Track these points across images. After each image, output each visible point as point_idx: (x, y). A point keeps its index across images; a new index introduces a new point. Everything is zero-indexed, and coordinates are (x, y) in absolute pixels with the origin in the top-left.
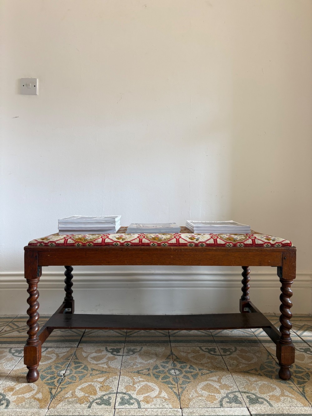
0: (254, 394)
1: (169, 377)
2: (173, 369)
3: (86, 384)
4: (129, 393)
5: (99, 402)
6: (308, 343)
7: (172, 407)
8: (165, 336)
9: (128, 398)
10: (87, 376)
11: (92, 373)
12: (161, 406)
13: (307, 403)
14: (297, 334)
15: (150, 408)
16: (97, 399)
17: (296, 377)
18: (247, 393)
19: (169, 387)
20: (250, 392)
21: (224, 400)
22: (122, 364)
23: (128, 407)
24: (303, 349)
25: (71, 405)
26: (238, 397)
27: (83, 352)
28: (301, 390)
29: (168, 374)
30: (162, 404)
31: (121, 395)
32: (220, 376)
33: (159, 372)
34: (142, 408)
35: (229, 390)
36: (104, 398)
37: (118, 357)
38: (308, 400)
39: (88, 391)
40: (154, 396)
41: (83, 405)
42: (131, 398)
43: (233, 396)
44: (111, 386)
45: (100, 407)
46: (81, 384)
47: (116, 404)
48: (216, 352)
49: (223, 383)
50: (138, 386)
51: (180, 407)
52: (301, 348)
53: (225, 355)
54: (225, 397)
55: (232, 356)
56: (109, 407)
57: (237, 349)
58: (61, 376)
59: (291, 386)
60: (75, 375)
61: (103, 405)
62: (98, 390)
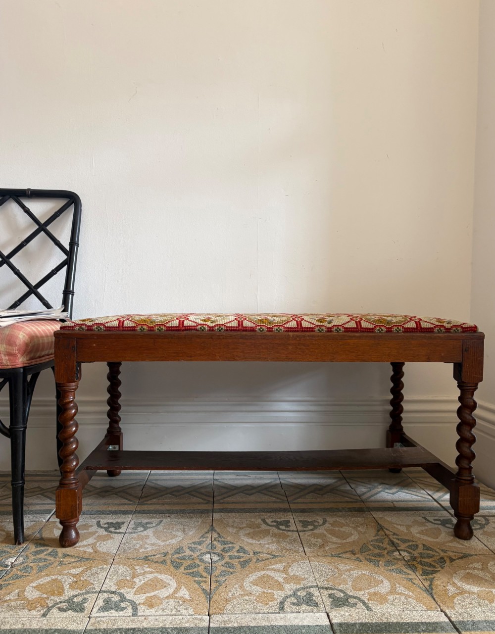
0: (341, 591)
1: (199, 566)
2: (209, 553)
3: (49, 579)
4: (122, 591)
5: (65, 607)
6: (449, 511)
7: (193, 613)
8: (207, 503)
9: (117, 600)
10: (52, 566)
11: (63, 561)
12: (174, 612)
13: (434, 604)
14: (432, 497)
15: (154, 616)
16: (61, 602)
17: (421, 564)
18: (331, 589)
19: (195, 581)
20: (336, 588)
21: (288, 600)
22: (121, 546)
23: (113, 615)
24: (440, 520)
25: (11, 612)
26: (313, 595)
27: (55, 529)
28: (427, 584)
29: (198, 562)
30: (176, 609)
31: (106, 595)
32: (288, 563)
33: (183, 558)
34: (139, 616)
35: (300, 584)
36: (75, 600)
37: (116, 535)
38: (436, 599)
39: (49, 590)
40: (165, 596)
41: (34, 612)
42: (123, 599)
43: (305, 593)
44: (92, 581)
45: (64, 614)
46: (38, 578)
47: (94, 609)
48: (290, 526)
49: (292, 574)
50: (141, 581)
51: (207, 613)
52: (436, 518)
53: (304, 531)
54: (291, 596)
55: (315, 531)
56: (80, 614)
57: (326, 521)
58: (7, 566)
59: (411, 577)
60: (32, 565)
61: (70, 612)
62: (67, 587)
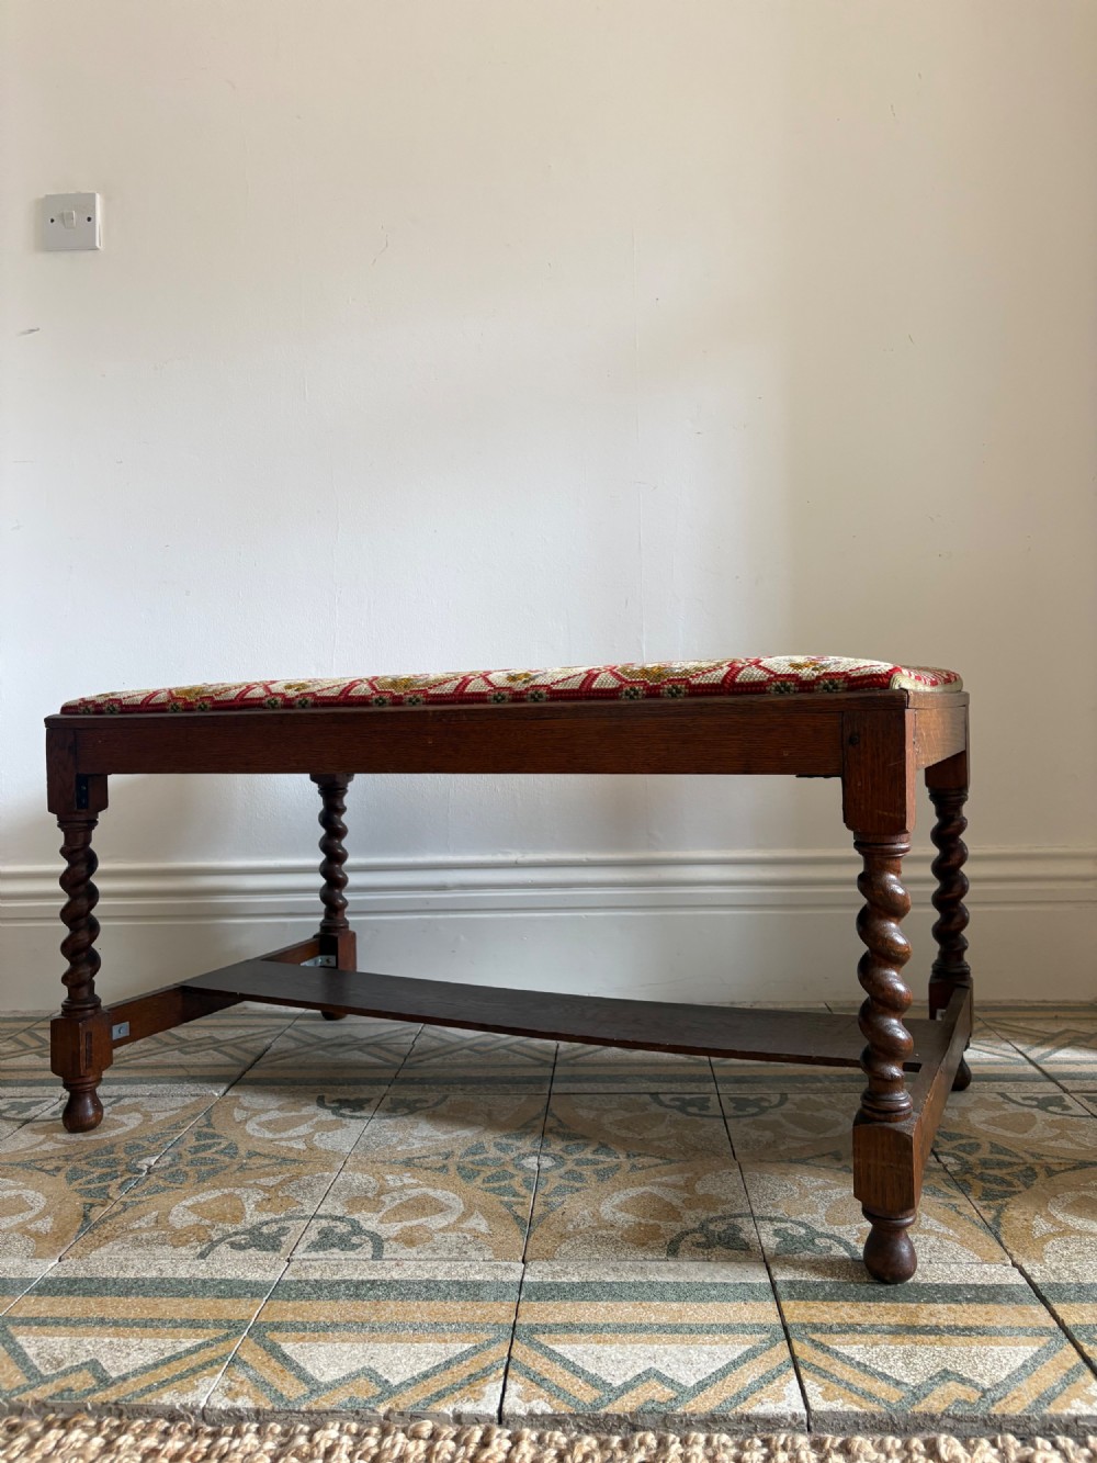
0: (801, 1224)
1: (512, 1176)
2: (534, 1153)
3: (217, 1193)
4: (356, 1216)
5: (243, 1242)
6: (1060, 1081)
7: (492, 1257)
8: (541, 1066)
9: (345, 1231)
10: (226, 1172)
11: (246, 1164)
12: (454, 1255)
13: (998, 1251)
14: (1026, 1057)
15: (415, 1259)
16: (236, 1234)
17: (983, 1180)
18: (781, 1220)
19: (501, 1202)
20: (793, 1218)
21: (688, 1238)
22: (362, 1139)
23: (336, 1256)
24: (1036, 1099)
25: (140, 1251)
26: (741, 1230)
27: (236, 1110)
28: (989, 1216)
29: (511, 1169)
30: (460, 1249)
31: (324, 1223)
32: (696, 1173)
33: (483, 1163)
34: (386, 1259)
35: (716, 1210)
36: (265, 1230)
37: (353, 1121)
38: (1005, 1244)
39: (216, 1212)
40: (440, 1226)
41: (183, 1251)
42: (357, 1229)
43: (725, 1227)
44: (298, 1199)
45: (241, 1255)
46: (197, 1192)
47: (299, 1247)
48: (708, 1107)
49: (701, 1192)
50: (394, 1199)
51: (520, 1258)
52: (1028, 1095)
53: (738, 1117)
54: (694, 1231)
55: (762, 1118)
56: (271, 1254)
57: (787, 1099)
58: (141, 1171)
59: (954, 1202)
60: (187, 1169)
61: (252, 1251)
62: (250, 1207)
